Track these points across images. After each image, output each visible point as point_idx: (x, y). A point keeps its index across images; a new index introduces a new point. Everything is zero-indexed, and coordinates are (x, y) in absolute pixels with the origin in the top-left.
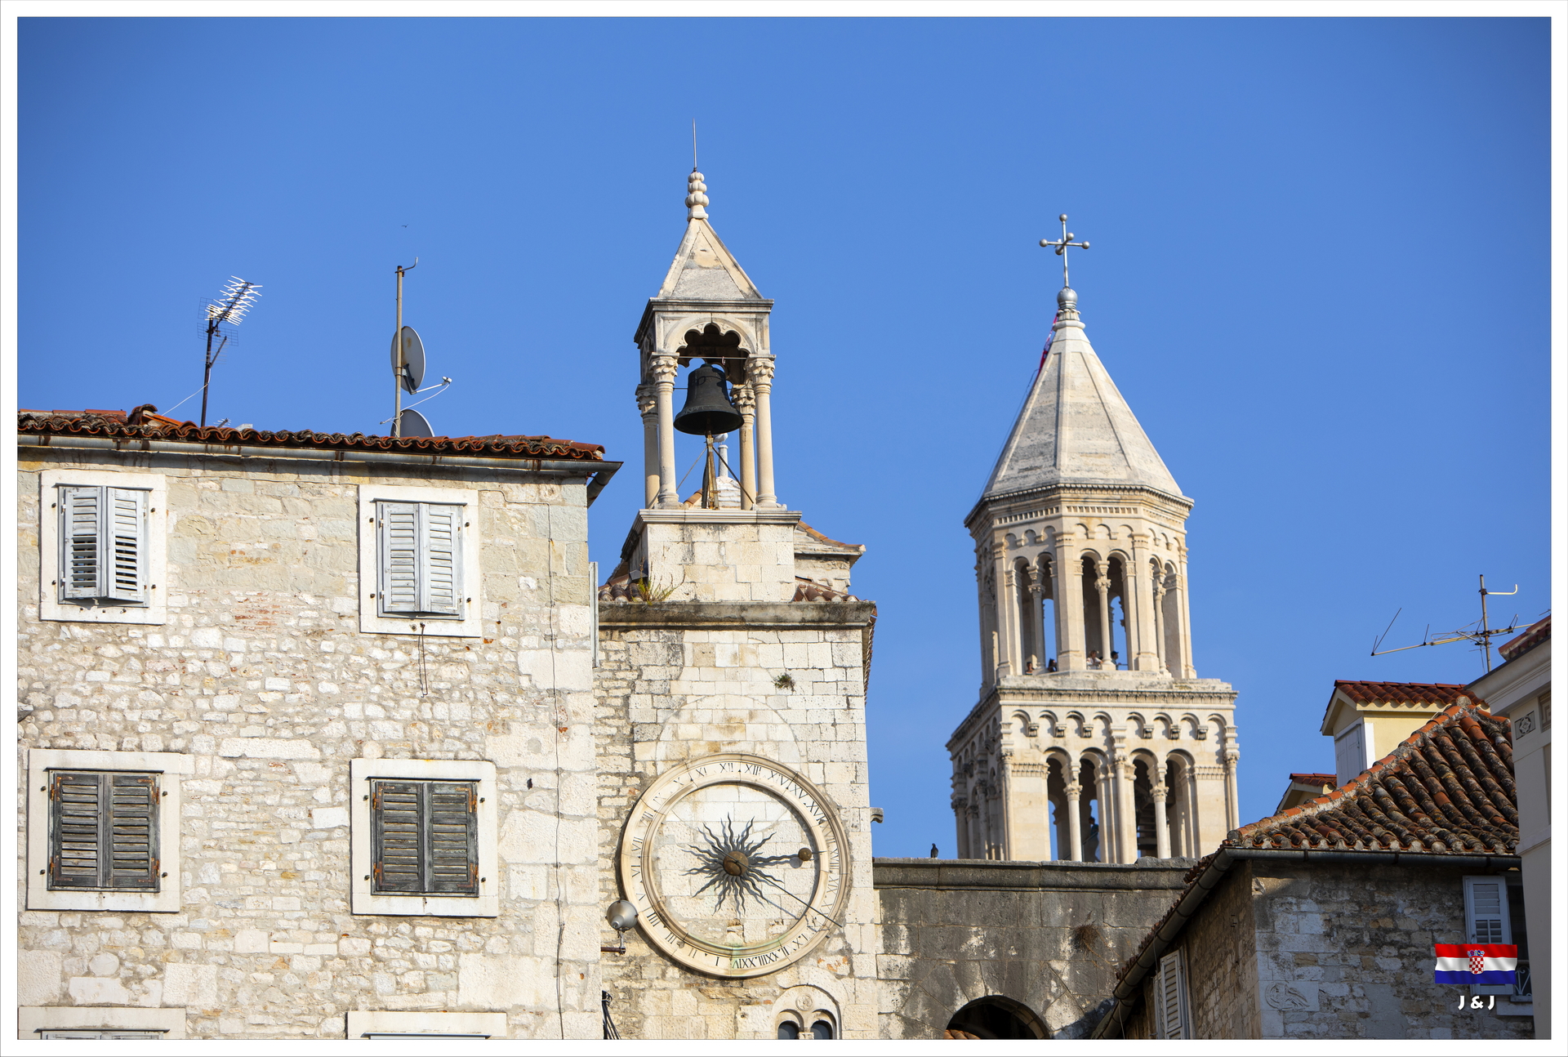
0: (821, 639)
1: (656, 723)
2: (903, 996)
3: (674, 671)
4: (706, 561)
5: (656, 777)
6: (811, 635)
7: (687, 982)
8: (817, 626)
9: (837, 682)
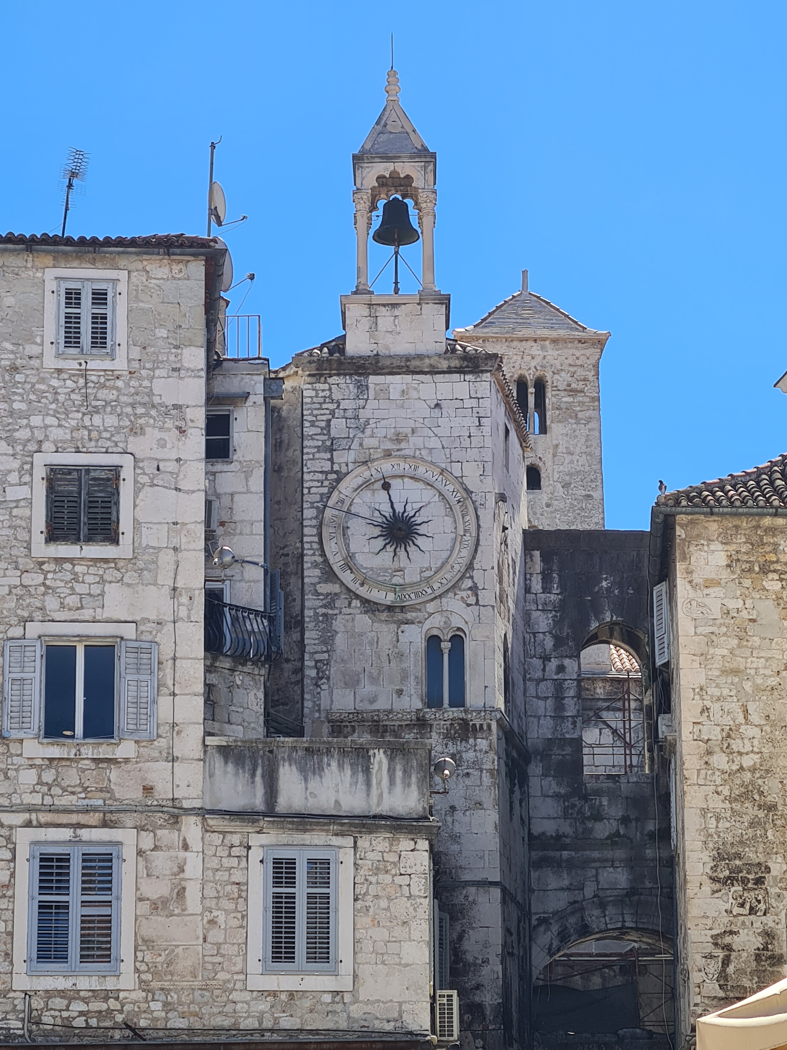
0: (462, 380)
1: (348, 438)
2: (553, 620)
3: (362, 402)
4: (385, 329)
5: (348, 473)
6: (456, 377)
7: (366, 609)
8: (460, 371)
9: (472, 408)
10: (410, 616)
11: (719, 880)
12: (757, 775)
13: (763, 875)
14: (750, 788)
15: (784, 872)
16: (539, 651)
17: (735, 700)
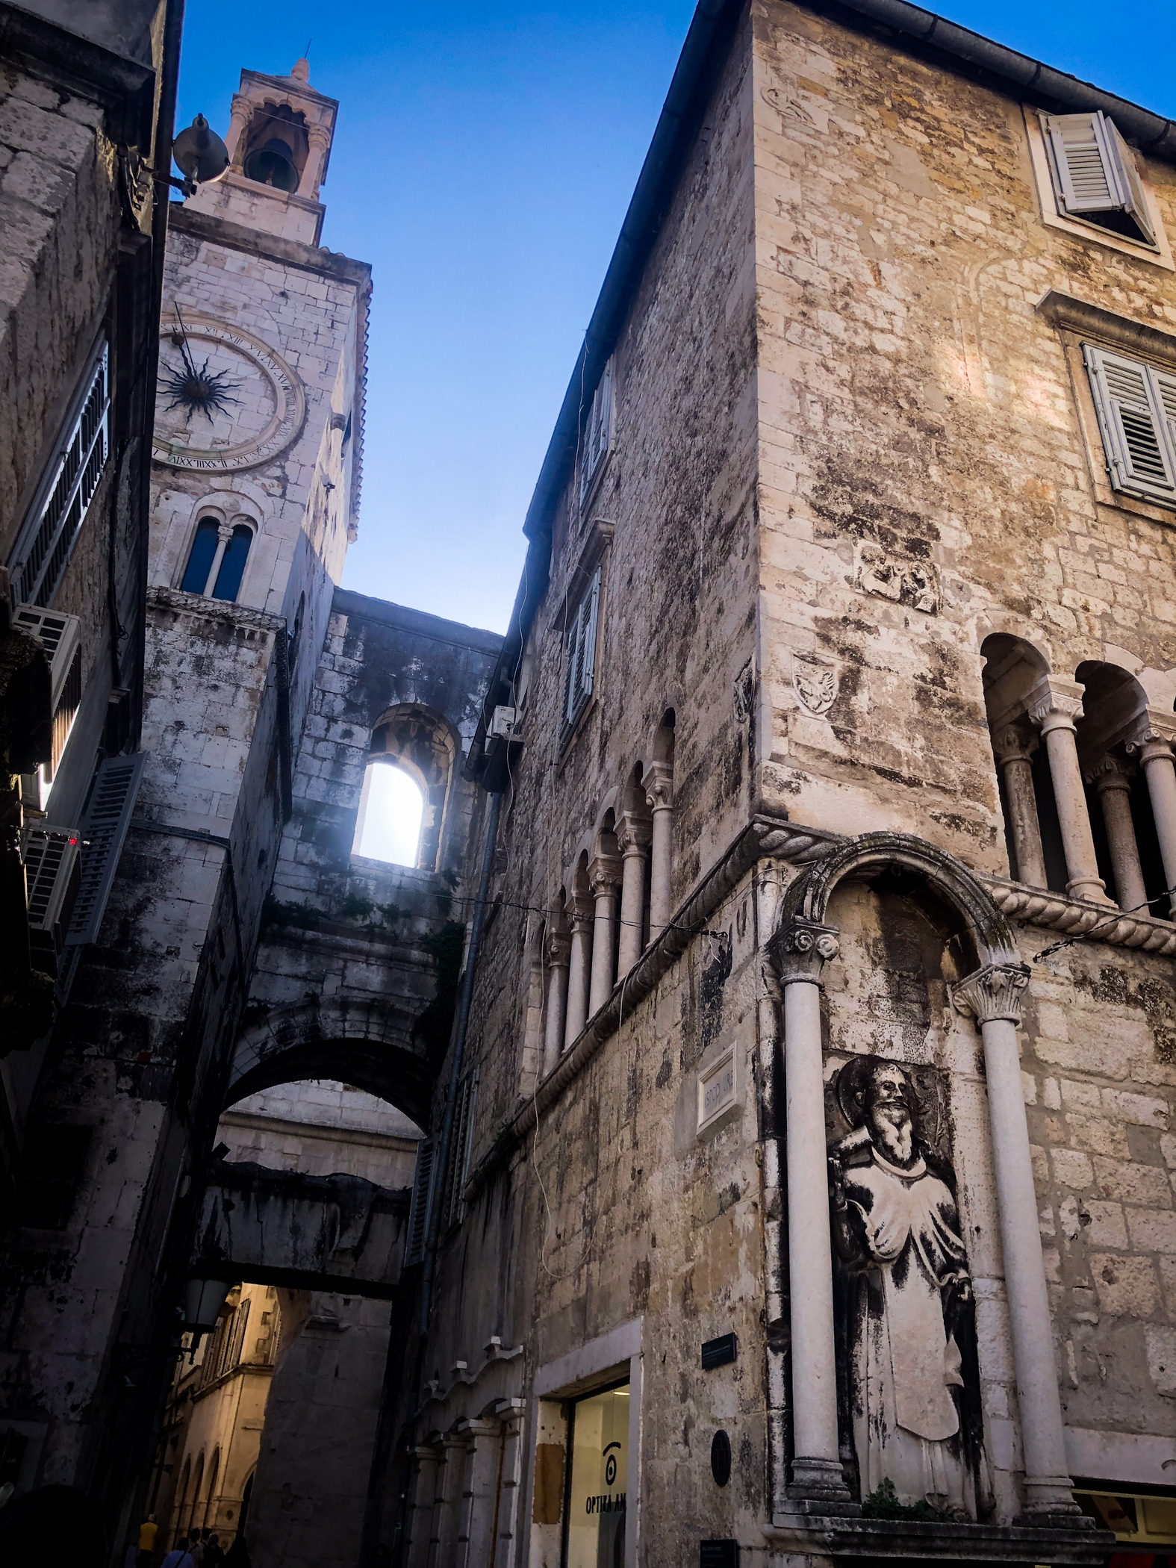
0: (321, 282)
2: (349, 685)
4: (237, 209)
9: (327, 310)
10: (182, 482)
11: (831, 516)
12: (903, 370)
13: (925, 539)
14: (890, 384)
15: (969, 548)
16: (326, 709)
17: (857, 248)
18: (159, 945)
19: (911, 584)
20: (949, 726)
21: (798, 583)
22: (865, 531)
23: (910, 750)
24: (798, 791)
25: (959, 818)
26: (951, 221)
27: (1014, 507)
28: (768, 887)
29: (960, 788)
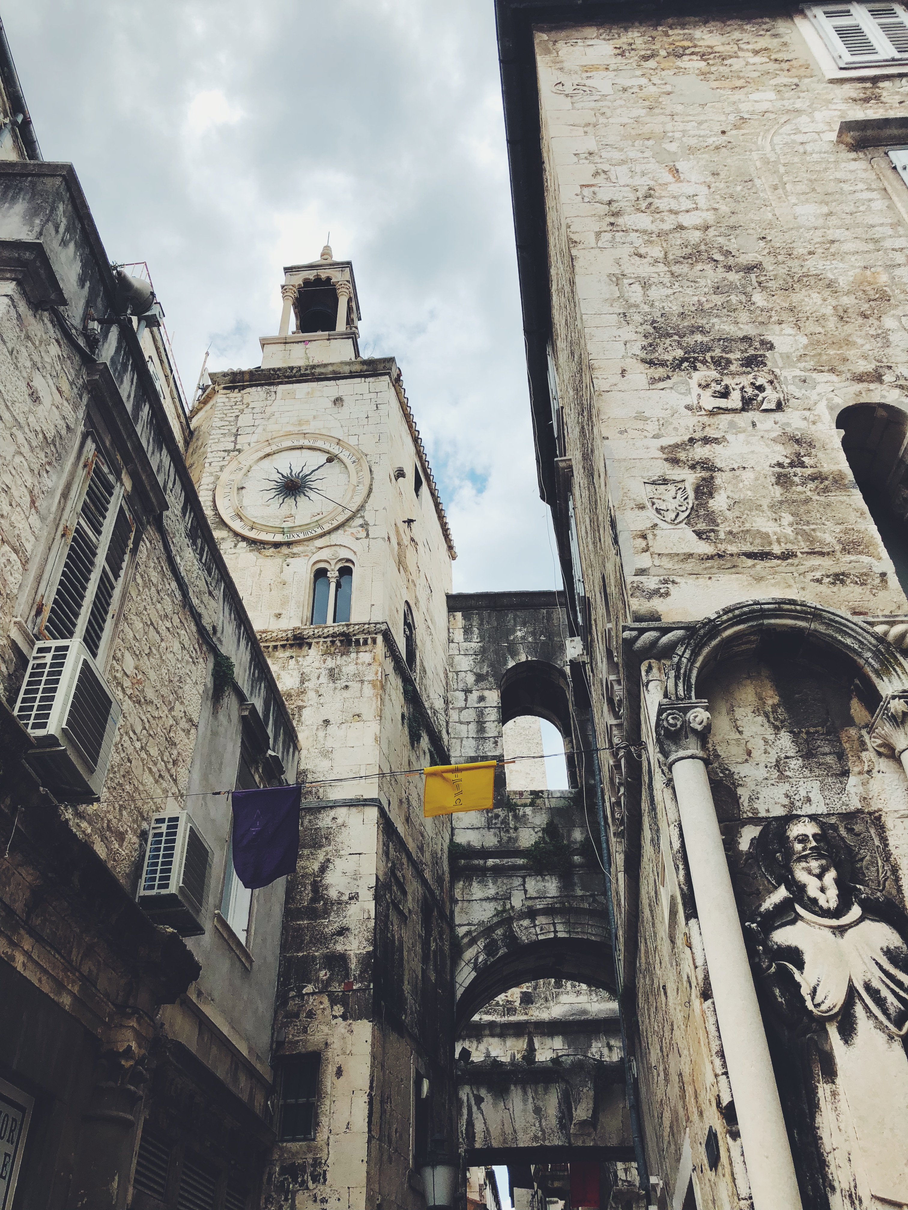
0: (363, 382)
1: (254, 426)
2: (475, 662)
3: (269, 402)
5: (250, 449)
6: (358, 380)
7: (251, 548)
8: (361, 375)
9: (371, 399)
10: (295, 549)
11: (663, 364)
12: (711, 232)
13: (761, 352)
14: (703, 247)
15: (806, 347)
16: (461, 686)
17: (653, 160)
18: (342, 894)
19: (750, 391)
20: (816, 497)
21: (640, 425)
22: (698, 365)
23: (778, 529)
24: (667, 594)
25: (843, 574)
26: (738, 111)
27: (847, 301)
28: (651, 685)
29: (838, 547)
